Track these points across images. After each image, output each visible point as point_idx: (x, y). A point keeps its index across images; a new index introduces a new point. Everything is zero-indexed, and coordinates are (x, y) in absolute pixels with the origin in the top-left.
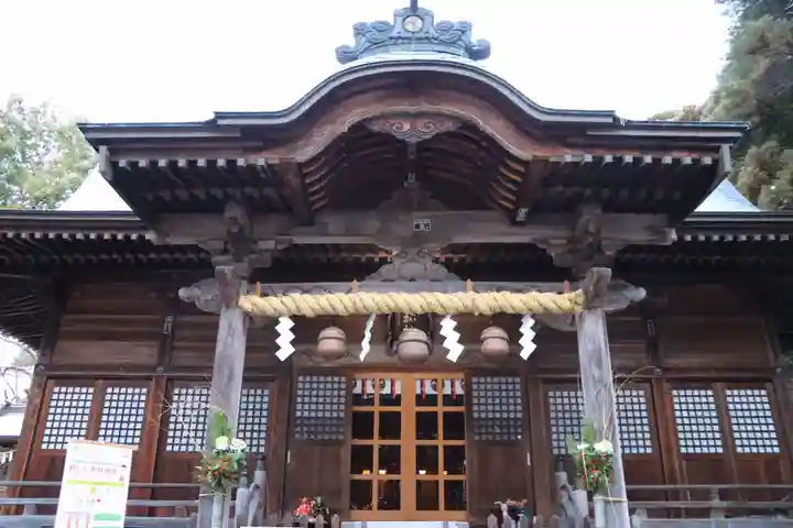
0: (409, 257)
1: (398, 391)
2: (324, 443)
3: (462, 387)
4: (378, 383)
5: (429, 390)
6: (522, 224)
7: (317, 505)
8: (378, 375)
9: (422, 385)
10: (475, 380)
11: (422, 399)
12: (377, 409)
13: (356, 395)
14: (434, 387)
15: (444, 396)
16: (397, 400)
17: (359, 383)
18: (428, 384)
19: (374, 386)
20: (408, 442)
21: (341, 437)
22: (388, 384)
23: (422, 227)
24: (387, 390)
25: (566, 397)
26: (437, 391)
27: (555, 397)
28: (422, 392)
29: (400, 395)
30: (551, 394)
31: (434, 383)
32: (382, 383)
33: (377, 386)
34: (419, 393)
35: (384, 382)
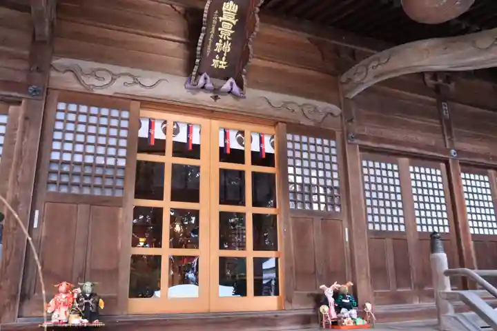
2: (93, 201)
3: (273, 145)
4: (170, 127)
5: (234, 145)
7: (84, 294)
8: (171, 117)
9: (226, 136)
10: (289, 137)
11: (228, 155)
12: (168, 160)
13: (141, 139)
14: (240, 141)
16: (195, 152)
17: (145, 124)
18: (233, 135)
19: (165, 131)
20: (209, 207)
21: (119, 194)
22: (183, 129)
24: (182, 138)
25: (378, 168)
26: (243, 146)
27: (368, 167)
28: (225, 144)
29: (199, 145)
30: (364, 163)
31: (240, 135)
32: (175, 127)
33: (169, 131)
34: (223, 145)
35: (178, 126)
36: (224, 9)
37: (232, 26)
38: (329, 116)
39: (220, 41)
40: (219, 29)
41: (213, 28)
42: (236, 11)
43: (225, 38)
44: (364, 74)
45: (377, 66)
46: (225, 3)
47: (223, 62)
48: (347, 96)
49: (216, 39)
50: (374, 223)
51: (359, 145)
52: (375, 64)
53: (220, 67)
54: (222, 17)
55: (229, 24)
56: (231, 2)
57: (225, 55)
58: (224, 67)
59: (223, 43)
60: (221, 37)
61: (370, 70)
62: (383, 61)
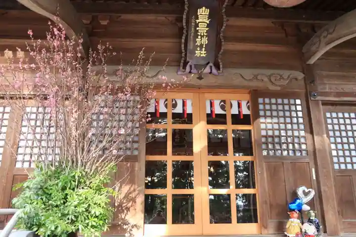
1: (189, 110)
3: (248, 108)
4: (170, 103)
5: (218, 110)
8: (170, 96)
9: (212, 105)
10: (261, 100)
11: (212, 119)
12: (170, 127)
13: (150, 113)
14: (223, 108)
15: (233, 116)
16: (188, 119)
17: (153, 102)
18: (217, 103)
19: (166, 106)
21: (136, 153)
22: (180, 103)
24: (179, 109)
25: (341, 118)
26: (225, 111)
27: (332, 118)
28: (211, 111)
29: (192, 114)
30: (328, 115)
31: (222, 103)
32: (174, 102)
33: (170, 106)
34: (209, 112)
35: (176, 102)
36: (198, 14)
37: (206, 24)
38: (294, 80)
39: (199, 37)
40: (197, 29)
41: (193, 29)
42: (208, 14)
43: (202, 34)
44: (318, 43)
45: (327, 35)
46: (199, 10)
47: (203, 52)
48: (308, 63)
49: (196, 36)
50: (339, 163)
51: (322, 101)
52: (325, 34)
53: (201, 55)
54: (198, 19)
55: (204, 24)
56: (204, 8)
57: (204, 46)
58: (205, 56)
59: (201, 38)
60: (199, 34)
61: (322, 39)
62: (331, 31)
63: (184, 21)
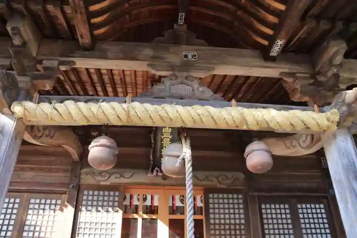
0: (179, 80)
1: (156, 203)
3: (202, 201)
4: (141, 197)
5: (178, 203)
6: (273, 59)
9: (173, 199)
10: (211, 196)
11: (173, 210)
12: (140, 216)
14: (182, 201)
16: (155, 210)
17: (128, 197)
18: (177, 197)
19: (138, 200)
22: (149, 198)
23: (190, 57)
24: (148, 202)
25: (273, 209)
26: (183, 204)
27: (266, 209)
28: (173, 204)
29: (158, 206)
30: (264, 206)
31: (182, 198)
32: (145, 197)
33: (141, 199)
34: (171, 205)
35: (146, 196)
36: (163, 132)
37: (169, 139)
38: (236, 180)
39: (164, 148)
40: (163, 142)
41: (159, 143)
42: (170, 131)
46: (164, 129)
49: (162, 148)
51: (257, 196)
54: (163, 136)
55: (167, 139)
56: (167, 128)
60: (164, 146)
63: (152, 139)
